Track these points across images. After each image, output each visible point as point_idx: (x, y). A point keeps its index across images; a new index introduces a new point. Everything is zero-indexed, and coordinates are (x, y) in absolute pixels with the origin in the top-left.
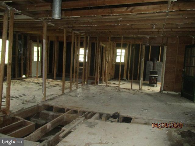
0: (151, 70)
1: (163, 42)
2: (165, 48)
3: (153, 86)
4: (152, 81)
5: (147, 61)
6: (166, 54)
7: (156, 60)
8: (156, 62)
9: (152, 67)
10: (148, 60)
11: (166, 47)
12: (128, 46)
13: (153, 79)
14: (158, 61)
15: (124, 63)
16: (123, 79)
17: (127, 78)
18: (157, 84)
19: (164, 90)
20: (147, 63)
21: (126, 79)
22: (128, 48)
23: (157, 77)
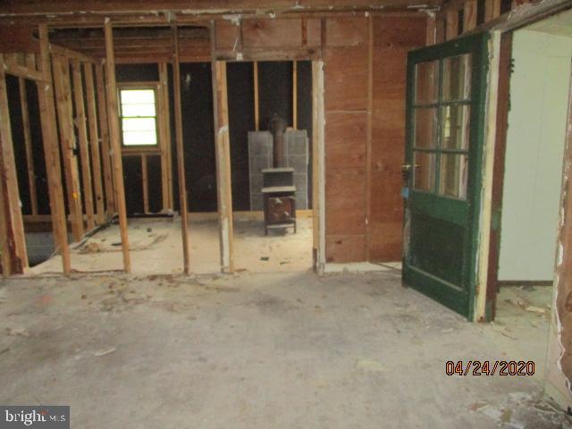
0: (266, 167)
1: (305, 42)
2: (318, 69)
3: (282, 233)
4: (276, 215)
5: (249, 133)
6: (322, 99)
7: (281, 124)
8: (284, 131)
9: (269, 155)
10: (253, 129)
11: (321, 64)
12: (164, 76)
13: (278, 205)
14: (289, 129)
15: (157, 146)
16: (163, 212)
17: (177, 207)
18: (294, 222)
19: (330, 260)
20: (249, 137)
21: (177, 213)
22: (165, 83)
23: (292, 193)
